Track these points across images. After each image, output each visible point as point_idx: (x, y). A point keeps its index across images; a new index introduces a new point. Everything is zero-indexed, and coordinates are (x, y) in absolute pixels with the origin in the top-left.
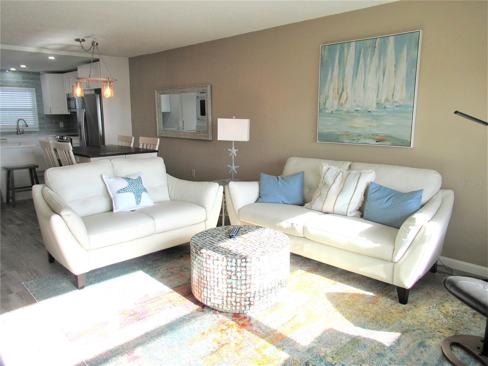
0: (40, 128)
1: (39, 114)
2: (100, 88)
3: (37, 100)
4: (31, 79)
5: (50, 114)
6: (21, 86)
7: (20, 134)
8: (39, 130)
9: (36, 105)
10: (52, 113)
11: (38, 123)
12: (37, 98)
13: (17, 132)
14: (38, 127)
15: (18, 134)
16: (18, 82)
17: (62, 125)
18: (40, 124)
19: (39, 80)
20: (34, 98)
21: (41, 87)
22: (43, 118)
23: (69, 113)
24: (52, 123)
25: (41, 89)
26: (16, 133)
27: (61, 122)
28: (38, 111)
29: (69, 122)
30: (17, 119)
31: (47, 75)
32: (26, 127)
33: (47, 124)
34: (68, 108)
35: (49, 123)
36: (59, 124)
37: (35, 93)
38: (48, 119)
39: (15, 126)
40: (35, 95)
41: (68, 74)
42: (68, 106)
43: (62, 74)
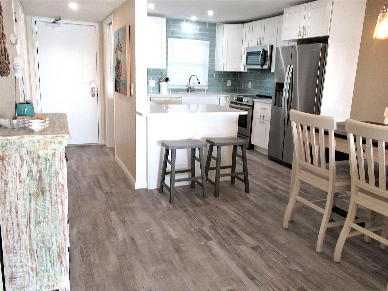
0: (209, 86)
2: (328, 35)
3: (210, 55)
4: (207, 31)
5: (223, 70)
7: (190, 92)
8: (207, 88)
9: (208, 61)
10: (225, 70)
11: (207, 81)
12: (210, 52)
13: (188, 89)
14: (206, 85)
15: (188, 92)
16: (195, 34)
17: (229, 83)
18: (209, 81)
19: (215, 31)
20: (207, 52)
22: (213, 76)
23: (246, 71)
24: (220, 80)
26: (187, 91)
27: (229, 80)
28: (209, 67)
29: (236, 80)
30: (190, 75)
31: (226, 26)
32: (198, 84)
33: (216, 82)
34: (246, 63)
35: (217, 81)
36: (227, 82)
37: (208, 47)
38: (217, 76)
39: (187, 83)
40: (208, 49)
41: (251, 23)
42: (247, 62)
43: (242, 24)
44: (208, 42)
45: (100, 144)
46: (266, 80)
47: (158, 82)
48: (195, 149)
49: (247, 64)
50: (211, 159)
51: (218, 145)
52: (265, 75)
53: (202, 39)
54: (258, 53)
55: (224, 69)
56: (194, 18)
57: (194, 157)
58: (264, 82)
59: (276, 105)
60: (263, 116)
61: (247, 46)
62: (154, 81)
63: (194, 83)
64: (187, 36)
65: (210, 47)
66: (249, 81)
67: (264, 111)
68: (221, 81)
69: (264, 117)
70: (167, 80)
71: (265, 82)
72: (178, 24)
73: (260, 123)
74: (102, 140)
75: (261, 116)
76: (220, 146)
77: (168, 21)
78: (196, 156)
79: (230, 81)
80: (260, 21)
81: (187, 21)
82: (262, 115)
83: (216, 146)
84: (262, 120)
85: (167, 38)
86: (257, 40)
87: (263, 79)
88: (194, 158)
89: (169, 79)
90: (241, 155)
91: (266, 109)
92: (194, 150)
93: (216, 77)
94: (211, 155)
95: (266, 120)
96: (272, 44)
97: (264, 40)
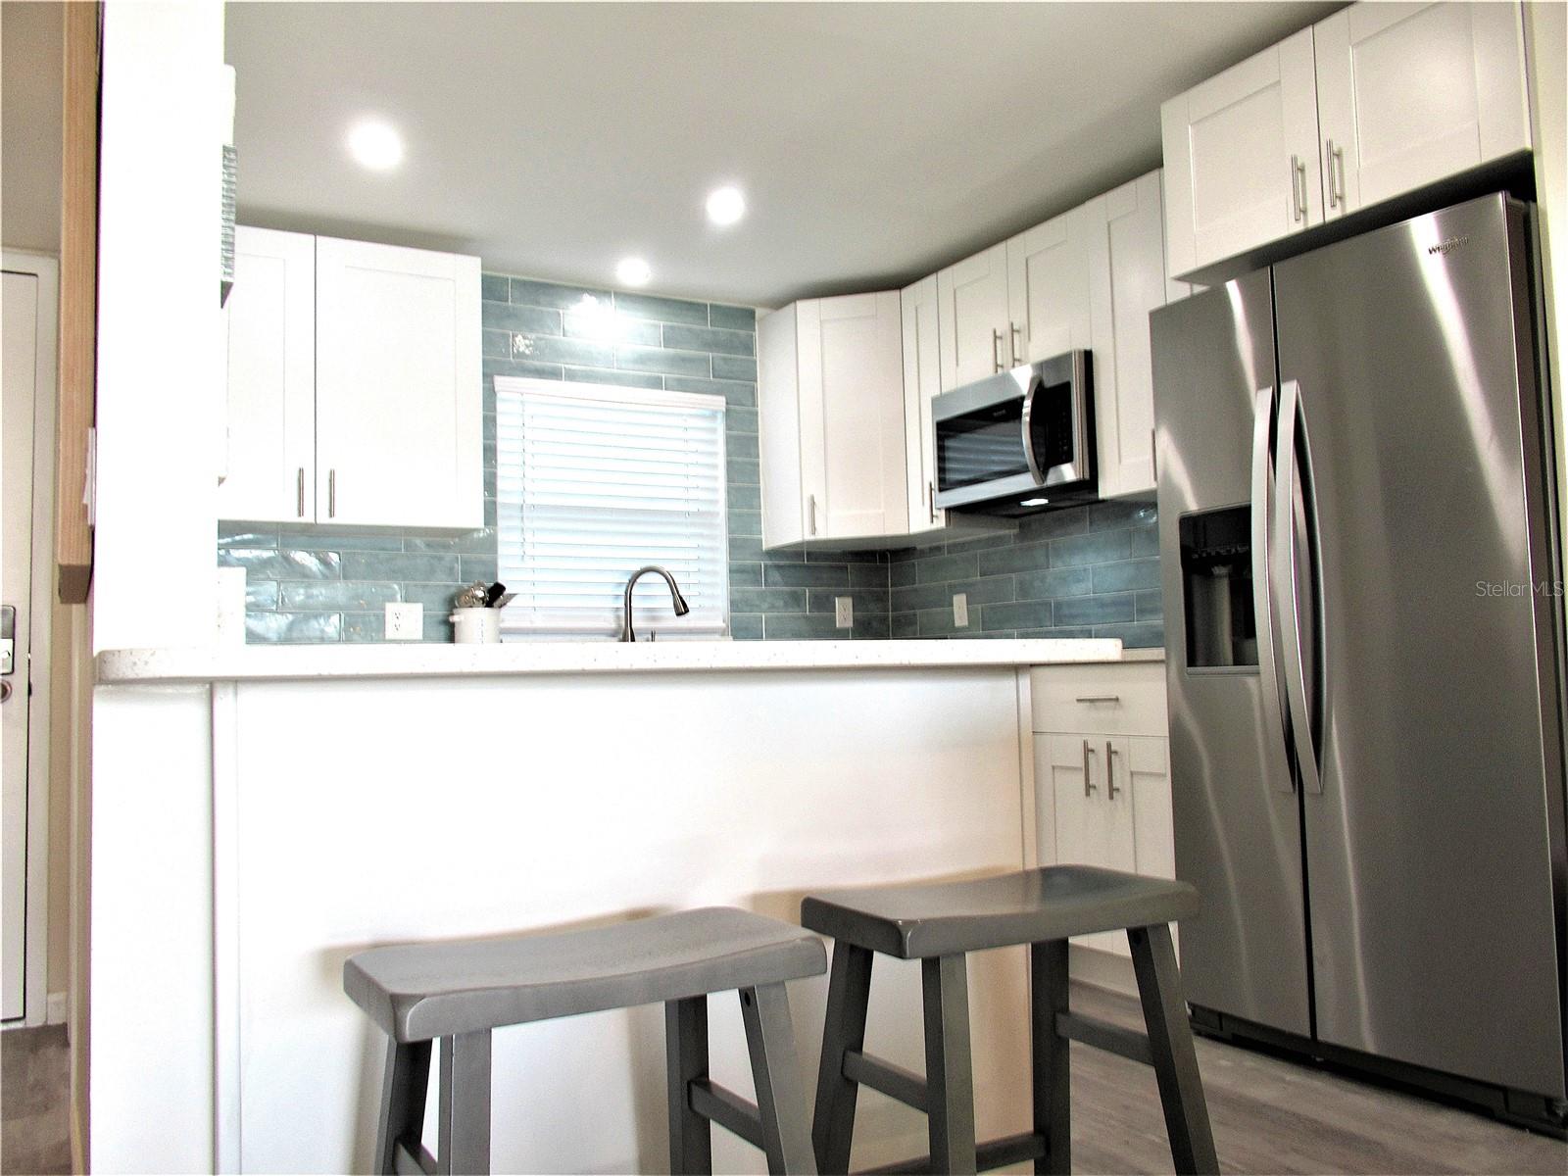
0: (737, 630)
1: (734, 546)
3: (730, 464)
4: (709, 345)
5: (807, 538)
6: (655, 383)
9: (722, 496)
10: (822, 536)
12: (729, 454)
14: (724, 625)
16: (643, 360)
17: (844, 613)
18: (734, 605)
19: (749, 348)
20: (715, 454)
21: (753, 393)
23: (940, 523)
24: (796, 599)
25: (754, 404)
27: (840, 595)
28: (731, 531)
29: (881, 598)
30: (627, 572)
31: (808, 311)
32: (679, 614)
33: (772, 607)
34: (935, 486)
35: (782, 603)
36: (834, 610)
37: (720, 425)
38: (776, 576)
39: (611, 616)
40: (720, 436)
41: (944, 275)
42: (941, 470)
43: (893, 295)
44: (719, 402)
45: (34, 1021)
46: (1058, 567)
47: (440, 612)
48: (699, 1003)
49: (944, 485)
50: (860, 1086)
51: (932, 949)
52: (1050, 541)
53: (683, 386)
54: (1011, 409)
55: (814, 531)
56: (635, 270)
57: (696, 1090)
58: (1043, 580)
59: (1200, 660)
60: (1109, 745)
61: (932, 390)
62: (417, 609)
63: (652, 614)
64: (600, 369)
65: (728, 428)
66: (955, 590)
67: (1104, 713)
68: (799, 606)
69: (1110, 752)
70: (495, 595)
71: (1049, 580)
72: (551, 305)
73: (1088, 794)
74: (48, 992)
75: (1088, 751)
76: (948, 955)
77: (492, 288)
78: (714, 1076)
79: (849, 601)
80: (998, 250)
81: (602, 291)
82: (1098, 744)
83: (913, 957)
84: (1099, 777)
85: (488, 377)
86: (992, 345)
87: (1036, 567)
88: (697, 1107)
89: (507, 592)
90: (1137, 1024)
91: (1117, 699)
92: (690, 1017)
93: (775, 584)
94: (852, 1055)
95: (1132, 774)
96: (1088, 348)
97: (1029, 339)
